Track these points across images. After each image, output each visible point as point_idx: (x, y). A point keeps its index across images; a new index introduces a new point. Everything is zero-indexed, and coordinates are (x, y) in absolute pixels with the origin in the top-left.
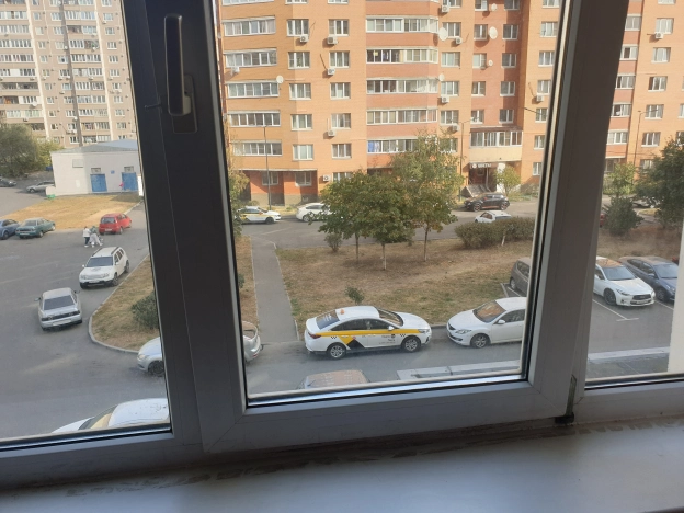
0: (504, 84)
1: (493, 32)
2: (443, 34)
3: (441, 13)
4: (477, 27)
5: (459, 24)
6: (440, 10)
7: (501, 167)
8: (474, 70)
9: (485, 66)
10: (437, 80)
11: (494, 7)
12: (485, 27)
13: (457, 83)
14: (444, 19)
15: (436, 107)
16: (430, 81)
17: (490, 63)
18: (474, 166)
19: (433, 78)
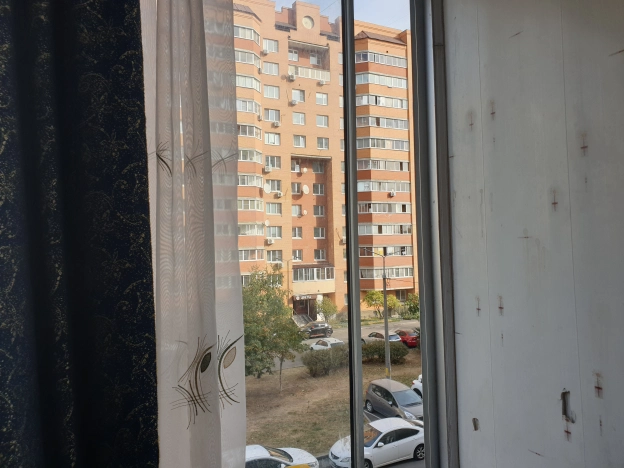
0: (316, 230)
1: (306, 189)
2: (267, 188)
3: (264, 172)
4: (293, 184)
5: (279, 181)
6: (263, 170)
7: (320, 298)
8: (293, 218)
9: (301, 215)
10: (263, 225)
11: (305, 170)
12: (299, 185)
13: (280, 228)
14: (267, 177)
15: (262, 247)
16: (258, 226)
17: (305, 212)
18: (298, 299)
19: (260, 223)
